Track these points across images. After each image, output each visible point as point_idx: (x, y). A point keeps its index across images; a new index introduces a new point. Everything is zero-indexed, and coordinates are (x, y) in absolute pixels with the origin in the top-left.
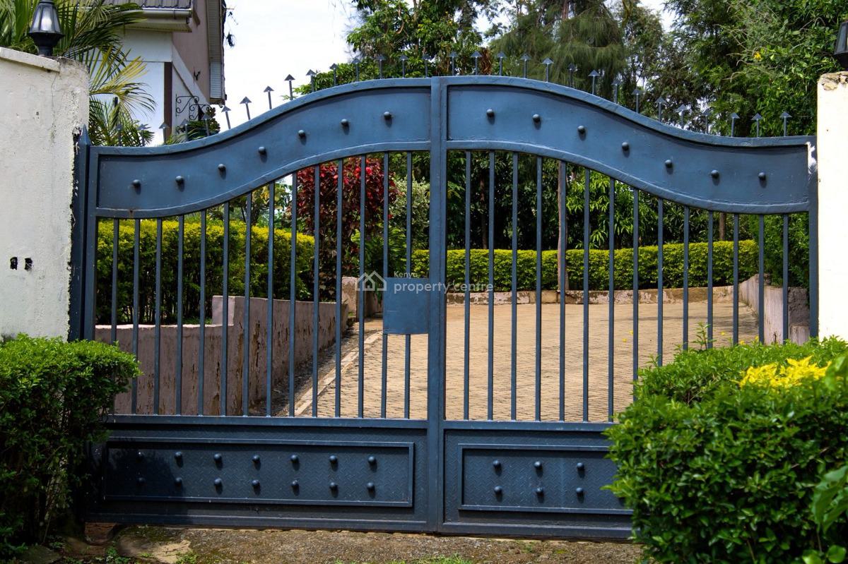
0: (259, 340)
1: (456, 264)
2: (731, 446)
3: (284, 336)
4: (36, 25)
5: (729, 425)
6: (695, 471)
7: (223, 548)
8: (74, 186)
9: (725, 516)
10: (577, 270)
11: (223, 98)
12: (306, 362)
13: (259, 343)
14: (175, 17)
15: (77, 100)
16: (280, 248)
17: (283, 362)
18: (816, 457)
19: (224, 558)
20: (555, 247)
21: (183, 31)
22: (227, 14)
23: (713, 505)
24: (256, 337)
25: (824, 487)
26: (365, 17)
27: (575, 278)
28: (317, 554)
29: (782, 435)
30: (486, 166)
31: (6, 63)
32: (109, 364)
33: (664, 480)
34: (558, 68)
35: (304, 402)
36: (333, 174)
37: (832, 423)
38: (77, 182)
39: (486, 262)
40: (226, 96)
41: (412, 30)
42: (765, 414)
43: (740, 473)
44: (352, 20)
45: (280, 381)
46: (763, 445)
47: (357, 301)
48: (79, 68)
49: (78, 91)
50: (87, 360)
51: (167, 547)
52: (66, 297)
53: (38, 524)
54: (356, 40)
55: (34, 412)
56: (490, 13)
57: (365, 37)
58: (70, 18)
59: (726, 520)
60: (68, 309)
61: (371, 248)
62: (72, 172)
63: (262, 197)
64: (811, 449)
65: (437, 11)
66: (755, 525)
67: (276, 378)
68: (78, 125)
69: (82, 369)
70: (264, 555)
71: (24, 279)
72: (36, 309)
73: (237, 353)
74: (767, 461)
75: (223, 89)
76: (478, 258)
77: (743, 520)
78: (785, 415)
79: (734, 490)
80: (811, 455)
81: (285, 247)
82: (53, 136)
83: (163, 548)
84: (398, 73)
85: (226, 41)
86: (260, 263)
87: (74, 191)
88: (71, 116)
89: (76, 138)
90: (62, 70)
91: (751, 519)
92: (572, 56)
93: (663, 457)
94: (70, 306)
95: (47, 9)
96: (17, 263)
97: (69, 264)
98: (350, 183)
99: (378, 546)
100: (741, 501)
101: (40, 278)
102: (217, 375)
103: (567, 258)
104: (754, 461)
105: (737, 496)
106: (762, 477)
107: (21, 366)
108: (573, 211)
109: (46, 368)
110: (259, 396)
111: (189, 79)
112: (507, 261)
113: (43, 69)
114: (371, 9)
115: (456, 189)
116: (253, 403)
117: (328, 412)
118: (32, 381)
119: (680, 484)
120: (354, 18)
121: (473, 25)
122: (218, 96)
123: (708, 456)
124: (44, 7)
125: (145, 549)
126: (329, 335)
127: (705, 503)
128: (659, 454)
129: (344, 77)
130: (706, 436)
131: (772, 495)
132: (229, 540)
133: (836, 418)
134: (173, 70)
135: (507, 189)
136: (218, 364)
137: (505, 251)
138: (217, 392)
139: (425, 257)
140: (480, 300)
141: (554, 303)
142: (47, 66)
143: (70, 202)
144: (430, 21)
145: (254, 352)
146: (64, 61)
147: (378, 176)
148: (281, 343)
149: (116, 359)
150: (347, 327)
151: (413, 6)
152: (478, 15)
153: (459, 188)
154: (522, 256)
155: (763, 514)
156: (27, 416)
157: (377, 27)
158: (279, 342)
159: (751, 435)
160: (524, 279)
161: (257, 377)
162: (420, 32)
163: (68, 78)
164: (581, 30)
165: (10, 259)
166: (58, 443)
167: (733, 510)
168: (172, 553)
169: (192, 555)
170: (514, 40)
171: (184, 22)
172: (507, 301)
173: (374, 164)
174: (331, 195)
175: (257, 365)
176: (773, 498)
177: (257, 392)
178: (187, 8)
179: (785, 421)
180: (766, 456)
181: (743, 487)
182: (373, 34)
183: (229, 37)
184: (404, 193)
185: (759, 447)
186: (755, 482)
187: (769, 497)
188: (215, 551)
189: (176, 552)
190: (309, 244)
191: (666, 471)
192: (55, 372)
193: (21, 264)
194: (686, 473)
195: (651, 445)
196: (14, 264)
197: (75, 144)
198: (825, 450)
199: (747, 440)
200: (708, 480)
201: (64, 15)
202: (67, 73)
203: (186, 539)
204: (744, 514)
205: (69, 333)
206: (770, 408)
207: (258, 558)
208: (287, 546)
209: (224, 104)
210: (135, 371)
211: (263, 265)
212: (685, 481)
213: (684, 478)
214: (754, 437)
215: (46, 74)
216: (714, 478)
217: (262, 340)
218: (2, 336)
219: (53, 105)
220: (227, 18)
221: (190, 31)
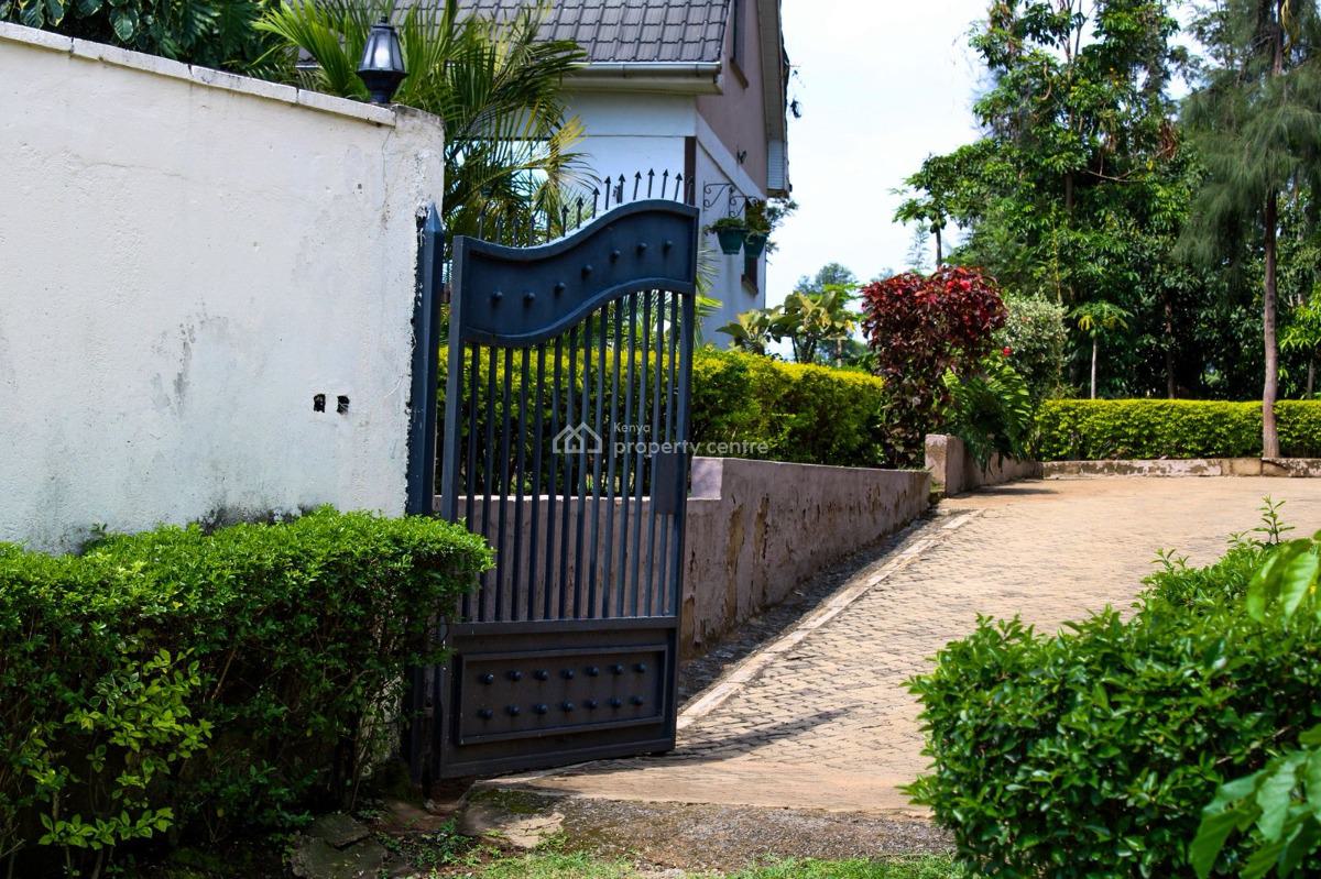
0: (769, 520)
1: (1118, 418)
2: (1106, 719)
3: (814, 516)
4: (367, 60)
5: (1103, 680)
6: (1040, 764)
7: (609, 826)
8: (418, 291)
9: (1094, 849)
10: (1291, 429)
11: (786, 188)
12: (853, 554)
13: (767, 526)
14: (697, 73)
15: (424, 168)
16: (823, 392)
17: (812, 553)
18: (1263, 745)
19: (606, 842)
20: (1259, 397)
21: (711, 93)
22: (791, 73)
23: (1072, 827)
24: (762, 516)
25: (1218, 810)
26: (1000, 78)
27: (1288, 440)
28: (741, 842)
29: (1197, 702)
30: (1173, 284)
31: (311, 113)
32: (439, 551)
33: (986, 778)
34: (1265, 143)
35: (830, 610)
36: (914, 289)
37: (1293, 681)
38: (421, 287)
39: (1160, 416)
40: (791, 186)
41: (1065, 94)
42: (1173, 661)
43: (1121, 770)
44: (982, 83)
45: (806, 580)
46: (1163, 719)
47: (946, 468)
48: (426, 121)
49: (425, 154)
50: (405, 545)
51: (530, 821)
52: (402, 453)
53: (345, 782)
54: (988, 111)
55: (315, 620)
56: (1188, 73)
57: (998, 105)
58: (486, 63)
59: (1096, 857)
60: (405, 470)
61: (973, 394)
62: (415, 272)
63: (817, 323)
64: (1257, 727)
65: (1100, 68)
66: (1147, 869)
67: (800, 574)
68: (424, 204)
69: (395, 557)
70: (665, 840)
71: (336, 426)
72: (355, 470)
73: (728, 538)
74: (1167, 750)
75: (785, 177)
76: (1149, 412)
77: (1125, 859)
78: (1208, 664)
79: (1108, 802)
80: (1254, 740)
81: (831, 391)
82: (384, 219)
83: (524, 824)
84: (1044, 154)
85: (789, 109)
86: (791, 413)
87: (417, 299)
88: (413, 191)
89: (421, 222)
90: (399, 124)
91: (1140, 856)
92: (1285, 127)
93: (986, 737)
94: (409, 466)
95: (382, 36)
96: (324, 403)
97: (409, 405)
98: (938, 302)
99: (835, 833)
100: (1124, 823)
101: (361, 426)
102: (692, 569)
103: (1277, 411)
104: (1144, 747)
105: (1113, 813)
106: (1161, 780)
107: (293, 553)
108: (1297, 347)
109: (334, 556)
110: (769, 600)
111: (729, 162)
112: (1190, 416)
113: (369, 122)
114: (1007, 67)
115: (1121, 316)
116: (758, 610)
117: (859, 625)
118: (309, 574)
119: (1011, 787)
120: (985, 80)
121: (1164, 91)
122: (778, 187)
123: (1062, 736)
124: (379, 34)
125: (496, 825)
126: (896, 515)
127: (1058, 824)
128: (979, 730)
129: (968, 162)
130: (1063, 699)
131: (1181, 813)
132: (620, 815)
133: (1304, 672)
134: (698, 147)
135: (1202, 316)
136: (694, 554)
137: (1188, 402)
138: (691, 593)
139: (1074, 410)
140: (1151, 470)
141: (1256, 475)
142: (374, 118)
143: (411, 315)
144: (1088, 82)
145: (759, 538)
146: (402, 111)
147: (978, 293)
148: (808, 525)
149: (452, 544)
150: (929, 505)
151: (1066, 61)
152: (1172, 76)
153: (1125, 314)
154: (1211, 409)
155: (1160, 847)
156: (303, 626)
157: (1015, 92)
158: (804, 524)
159: (1141, 700)
160: (1215, 441)
161: (764, 572)
162: (1074, 97)
163: (408, 134)
164: (1299, 87)
165: (313, 396)
166: (362, 666)
167: (1106, 839)
168: (535, 832)
169: (561, 837)
170: (1203, 104)
171: (711, 81)
172: (1190, 471)
173: (974, 276)
174: (913, 319)
175: (764, 557)
176: (1182, 817)
177: (764, 594)
178: (714, 61)
179: (1206, 674)
180: (1166, 740)
181: (1125, 796)
182: (1009, 101)
183: (794, 105)
184: (1030, 319)
185: (1155, 723)
186: (1146, 788)
187: (1175, 816)
188: (595, 832)
189: (540, 831)
190: (872, 387)
191: (991, 761)
192: (348, 561)
193: (332, 404)
194: (1025, 767)
195: (968, 714)
196: (319, 404)
197: (419, 231)
198: (1282, 731)
199: (1135, 709)
200: (1058, 782)
201: (476, 60)
202: (408, 127)
203: (560, 811)
204: (1129, 848)
205: (407, 505)
206: (1184, 651)
207: (656, 844)
208: (703, 827)
209: (787, 197)
210: (484, 563)
211: (794, 416)
212: (1021, 783)
213: (1020, 776)
214: (1148, 704)
215: (375, 130)
216: (1069, 778)
217: (773, 522)
218: (299, 508)
219: (384, 176)
220: (791, 79)
221: (719, 93)
